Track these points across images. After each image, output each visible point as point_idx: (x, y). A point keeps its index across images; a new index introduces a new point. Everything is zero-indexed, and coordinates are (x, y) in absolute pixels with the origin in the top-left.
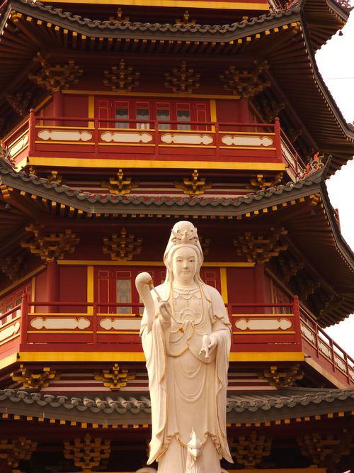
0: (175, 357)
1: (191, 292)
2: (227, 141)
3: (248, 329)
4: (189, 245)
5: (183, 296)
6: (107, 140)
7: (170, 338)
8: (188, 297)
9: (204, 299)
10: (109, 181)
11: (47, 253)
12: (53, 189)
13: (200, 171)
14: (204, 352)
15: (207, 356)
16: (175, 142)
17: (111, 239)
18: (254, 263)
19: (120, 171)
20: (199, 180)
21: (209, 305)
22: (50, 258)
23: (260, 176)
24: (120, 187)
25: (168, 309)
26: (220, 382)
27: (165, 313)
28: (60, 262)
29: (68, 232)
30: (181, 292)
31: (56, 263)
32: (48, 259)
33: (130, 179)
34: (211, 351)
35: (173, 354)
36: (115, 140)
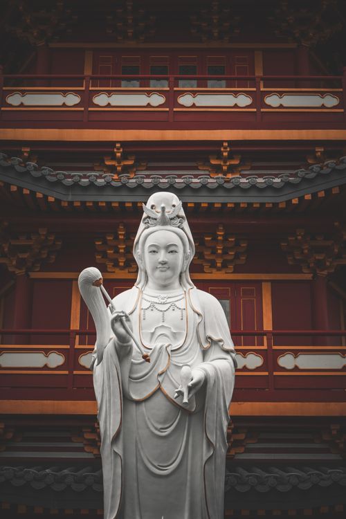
0: (138, 403)
1: (169, 300)
2: (273, 101)
3: (296, 369)
4: (169, 227)
5: (157, 306)
6: (100, 105)
7: (131, 372)
8: (164, 308)
9: (190, 312)
10: (103, 161)
11: (14, 263)
12: (28, 173)
13: (232, 143)
14: (180, 393)
15: (185, 400)
16: (197, 105)
17: (105, 242)
18: (312, 275)
19: (118, 145)
20: (231, 156)
21: (198, 320)
22: (20, 269)
23: (320, 150)
24: (119, 169)
25: (127, 324)
26: (209, 444)
27: (121, 330)
28: (34, 275)
29: (43, 232)
30: (156, 300)
31: (28, 276)
32: (17, 271)
33: (133, 158)
34: (193, 392)
35: (135, 397)
36: (113, 104)
